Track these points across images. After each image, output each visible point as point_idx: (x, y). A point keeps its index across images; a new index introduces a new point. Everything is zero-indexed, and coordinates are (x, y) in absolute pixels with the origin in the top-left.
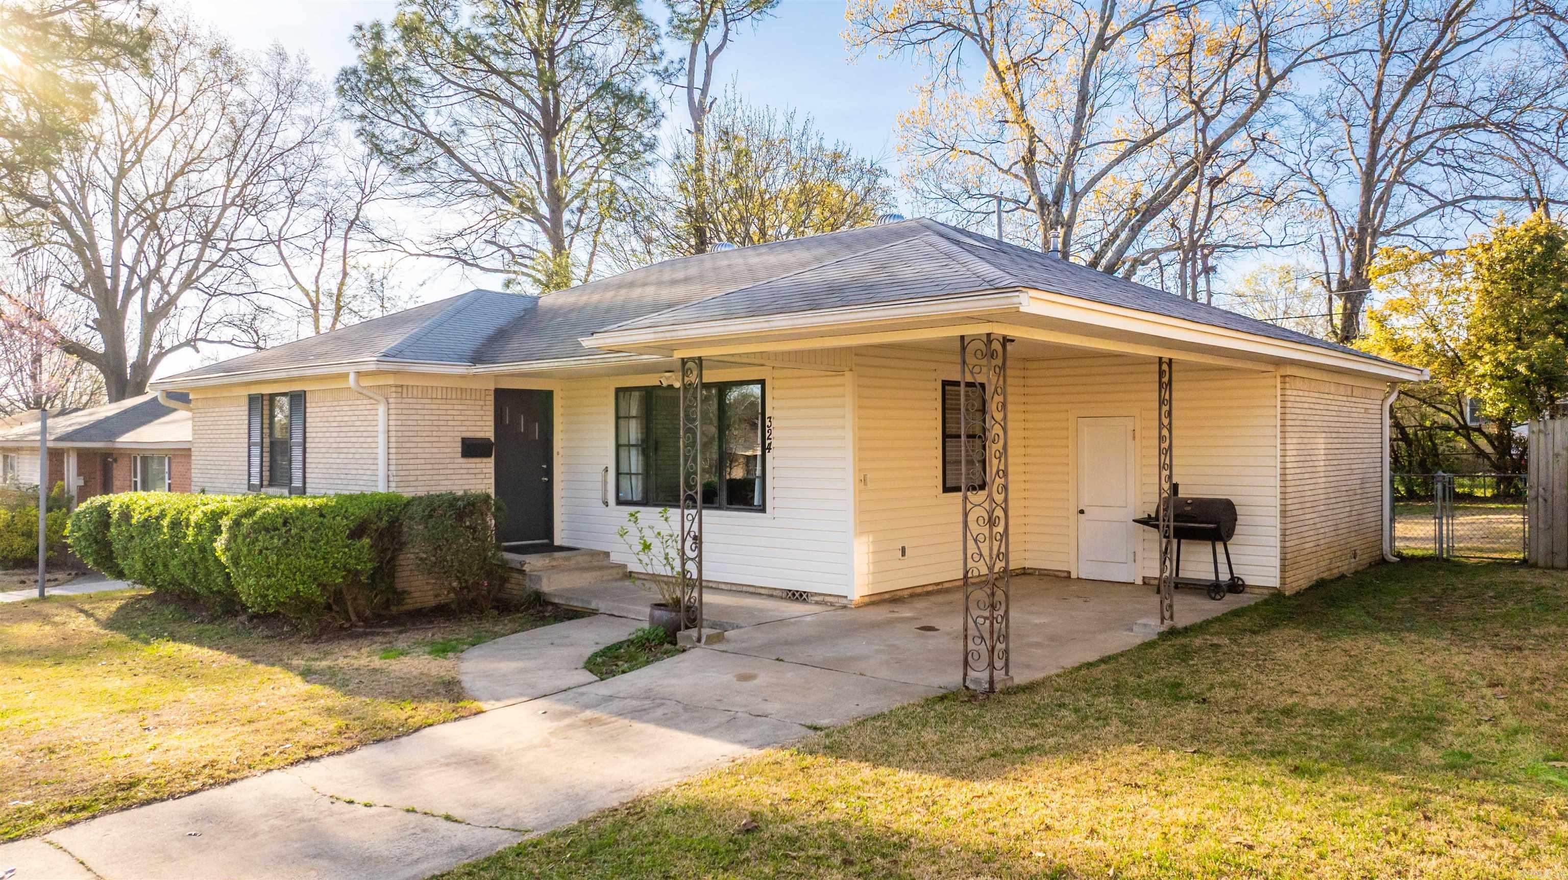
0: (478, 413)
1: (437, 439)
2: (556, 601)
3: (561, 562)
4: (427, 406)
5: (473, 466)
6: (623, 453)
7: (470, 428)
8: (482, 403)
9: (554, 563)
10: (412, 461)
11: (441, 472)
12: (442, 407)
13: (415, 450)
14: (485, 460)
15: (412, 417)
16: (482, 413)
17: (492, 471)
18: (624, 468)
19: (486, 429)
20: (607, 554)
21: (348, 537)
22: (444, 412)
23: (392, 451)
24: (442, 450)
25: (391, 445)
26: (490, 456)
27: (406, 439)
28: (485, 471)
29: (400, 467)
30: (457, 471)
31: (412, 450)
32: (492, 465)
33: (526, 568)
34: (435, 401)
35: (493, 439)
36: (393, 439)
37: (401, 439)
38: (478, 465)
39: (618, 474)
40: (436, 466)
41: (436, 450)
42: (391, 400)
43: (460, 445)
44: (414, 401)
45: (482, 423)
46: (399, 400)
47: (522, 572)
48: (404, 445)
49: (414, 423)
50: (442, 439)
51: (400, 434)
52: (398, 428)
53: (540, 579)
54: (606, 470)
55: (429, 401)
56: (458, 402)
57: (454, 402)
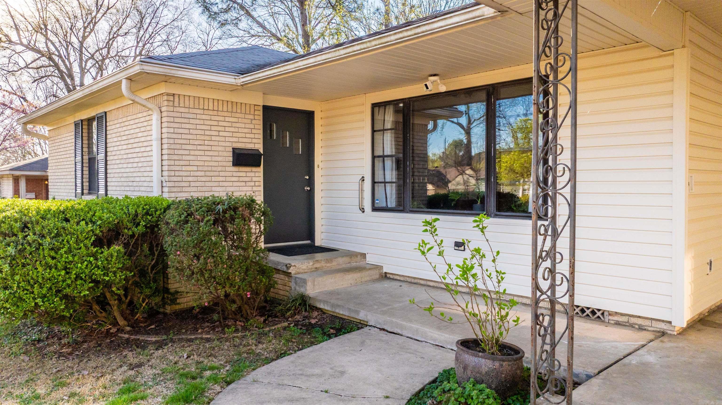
0: (247, 126)
1: (209, 148)
2: (321, 306)
3: (323, 264)
4: (199, 117)
5: (244, 174)
6: (379, 164)
7: (241, 140)
8: (252, 117)
9: (317, 265)
10: (184, 168)
11: (214, 179)
12: (213, 118)
13: (188, 158)
14: (254, 169)
15: (184, 126)
16: (252, 126)
17: (261, 179)
18: (379, 177)
19: (254, 141)
20: (364, 256)
21: (94, 244)
22: (215, 123)
23: (165, 157)
24: (214, 159)
25: (164, 152)
26: (259, 165)
27: (178, 147)
28: (254, 179)
29: (173, 173)
30: (228, 179)
31: (184, 158)
32: (261, 174)
33: (292, 270)
34: (206, 112)
35: (262, 151)
36: (165, 146)
37: (173, 147)
38: (249, 174)
39: (374, 183)
40: (208, 174)
41: (208, 158)
42: (163, 109)
43: (231, 154)
44: (187, 110)
45: (252, 136)
46: (171, 109)
47: (288, 275)
48: (176, 152)
49: (187, 131)
50: (214, 148)
51: (172, 141)
52: (170, 136)
53: (304, 281)
54: (363, 179)
55: (201, 112)
56: (229, 114)
57: (226, 114)
